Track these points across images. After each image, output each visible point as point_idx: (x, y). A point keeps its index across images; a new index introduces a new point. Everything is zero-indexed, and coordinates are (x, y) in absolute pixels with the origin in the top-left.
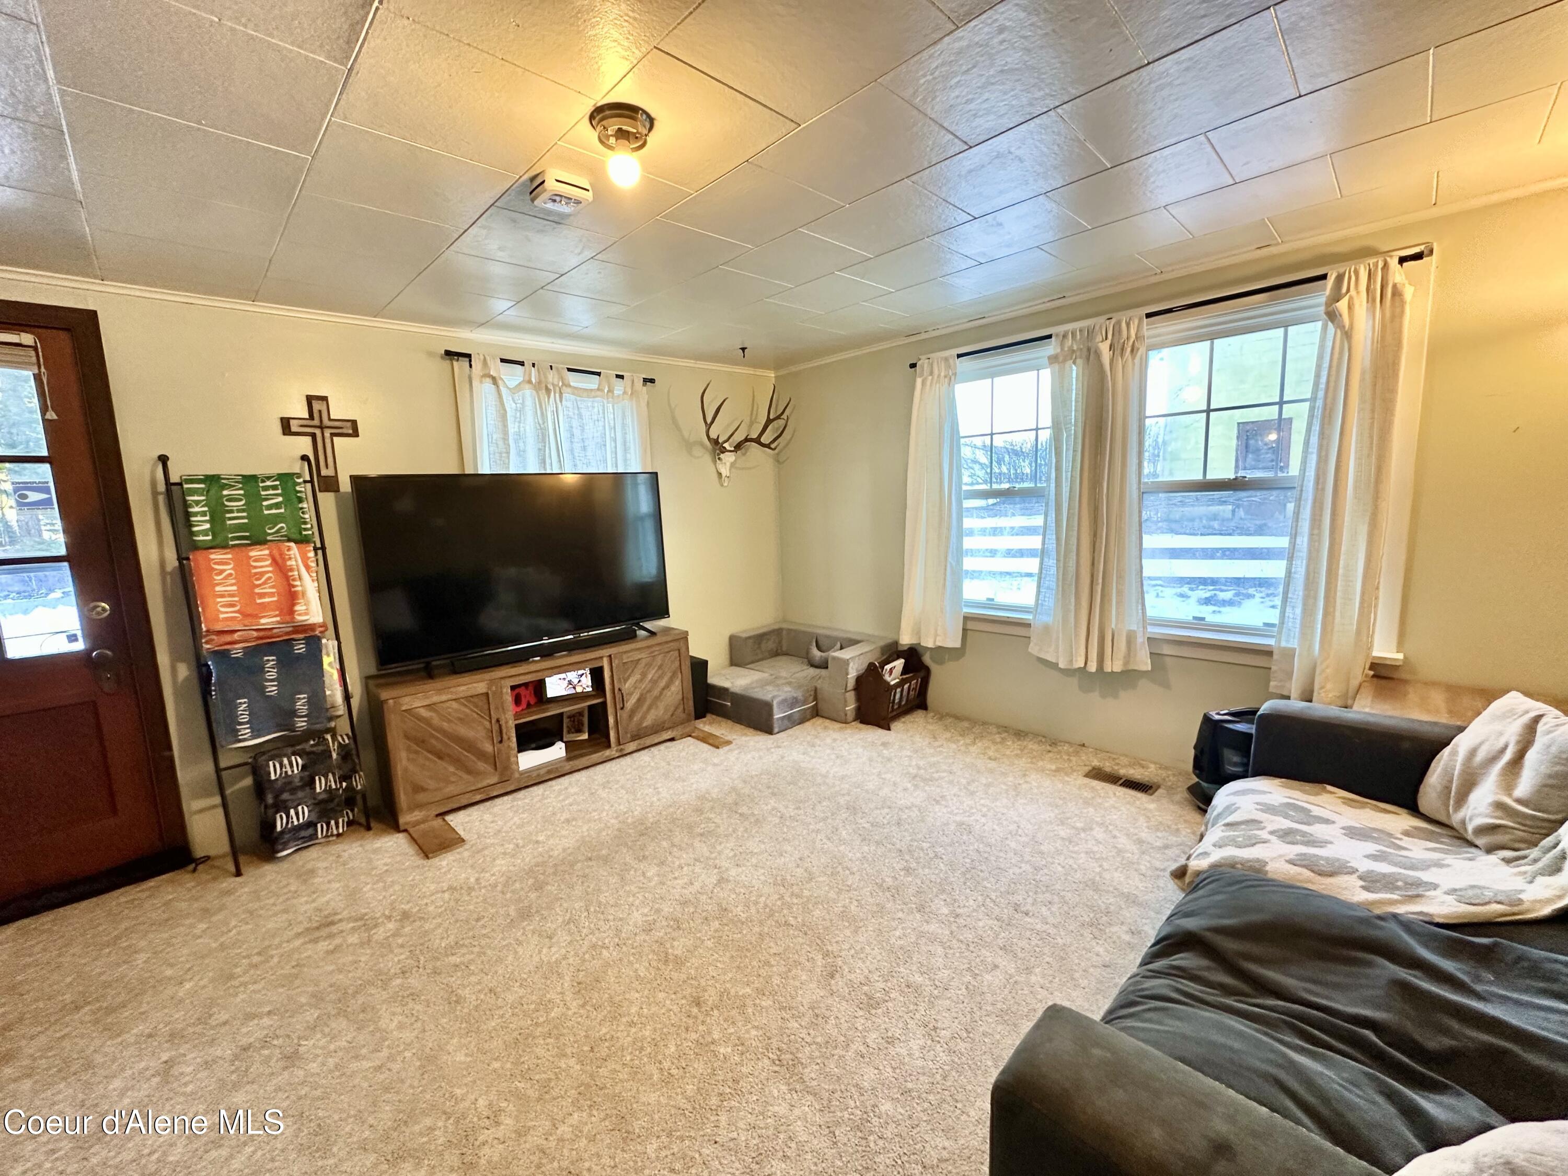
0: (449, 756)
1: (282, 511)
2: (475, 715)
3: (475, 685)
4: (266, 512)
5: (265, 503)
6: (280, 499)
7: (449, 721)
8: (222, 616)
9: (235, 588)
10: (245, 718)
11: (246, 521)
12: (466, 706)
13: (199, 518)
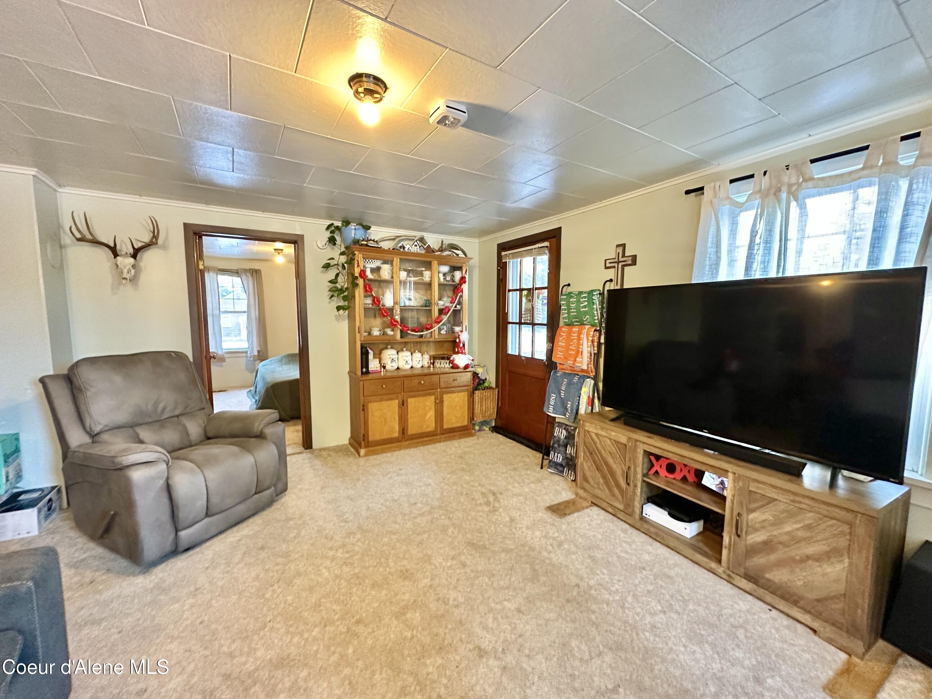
0: (601, 471)
1: (587, 309)
2: (618, 456)
3: (620, 435)
4: (582, 310)
5: (581, 305)
6: (586, 303)
7: (605, 451)
8: (558, 356)
9: (564, 344)
10: (552, 403)
11: (576, 314)
12: (614, 445)
13: (564, 312)
